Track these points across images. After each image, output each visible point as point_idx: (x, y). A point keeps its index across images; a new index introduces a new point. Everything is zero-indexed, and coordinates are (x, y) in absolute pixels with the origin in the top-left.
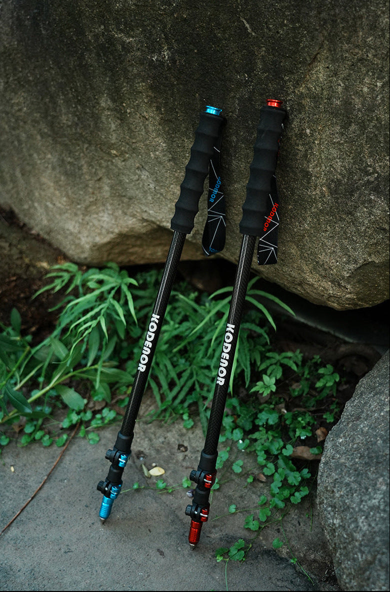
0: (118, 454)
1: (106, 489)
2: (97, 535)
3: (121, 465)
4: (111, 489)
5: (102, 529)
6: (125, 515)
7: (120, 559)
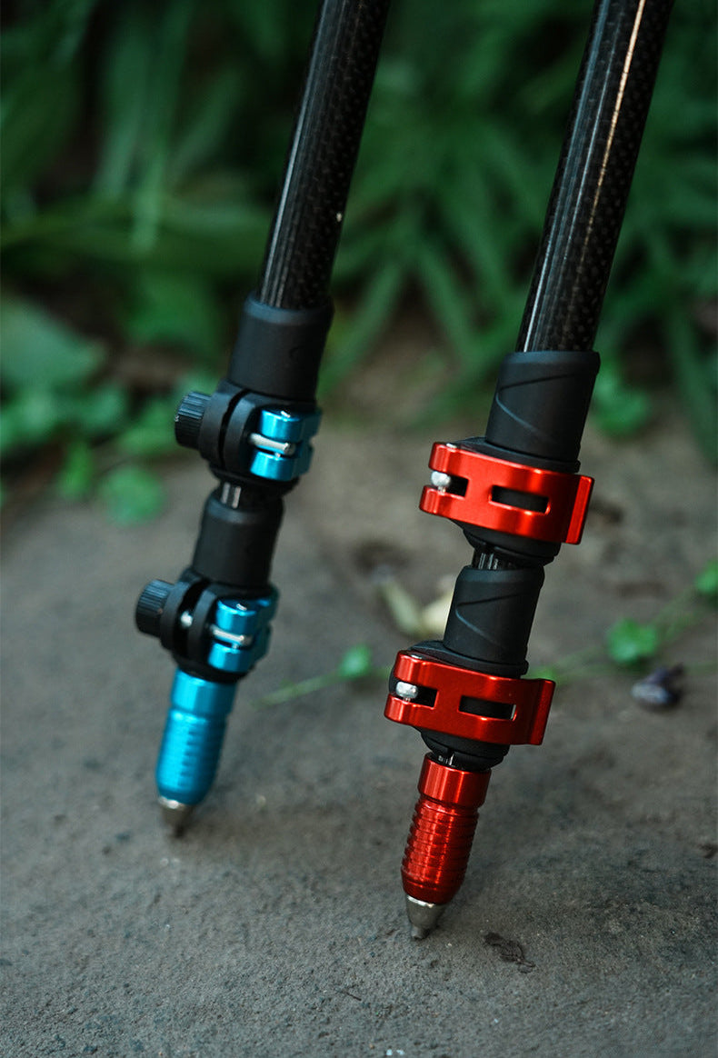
0: (244, 407)
1: (187, 619)
2: (145, 887)
3: (263, 466)
4: (212, 617)
5: (172, 863)
6: (300, 794)
7: (274, 987)
